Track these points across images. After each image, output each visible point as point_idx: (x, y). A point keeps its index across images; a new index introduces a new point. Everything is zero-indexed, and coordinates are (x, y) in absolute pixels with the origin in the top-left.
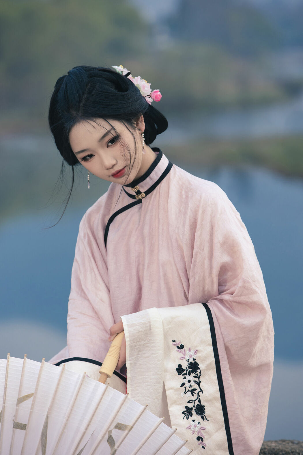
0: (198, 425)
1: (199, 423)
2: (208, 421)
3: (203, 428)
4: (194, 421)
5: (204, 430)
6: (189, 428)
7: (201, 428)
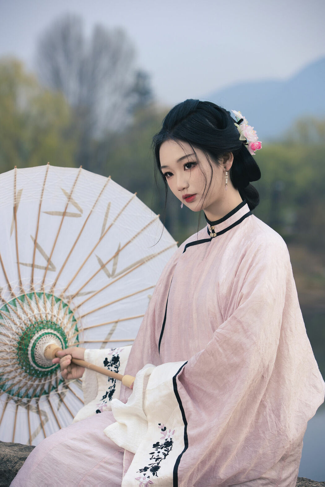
0: (147, 479)
1: (149, 477)
2: (157, 476)
3: (151, 482)
4: (144, 474)
5: (152, 484)
6: (137, 479)
7: (149, 482)
